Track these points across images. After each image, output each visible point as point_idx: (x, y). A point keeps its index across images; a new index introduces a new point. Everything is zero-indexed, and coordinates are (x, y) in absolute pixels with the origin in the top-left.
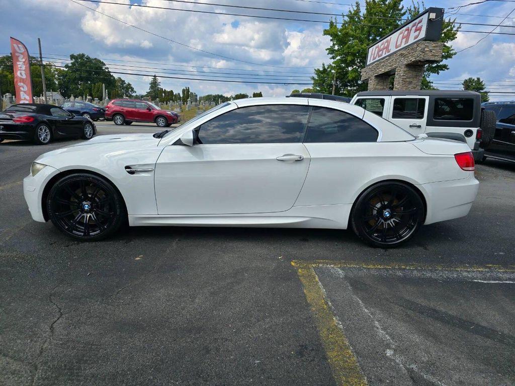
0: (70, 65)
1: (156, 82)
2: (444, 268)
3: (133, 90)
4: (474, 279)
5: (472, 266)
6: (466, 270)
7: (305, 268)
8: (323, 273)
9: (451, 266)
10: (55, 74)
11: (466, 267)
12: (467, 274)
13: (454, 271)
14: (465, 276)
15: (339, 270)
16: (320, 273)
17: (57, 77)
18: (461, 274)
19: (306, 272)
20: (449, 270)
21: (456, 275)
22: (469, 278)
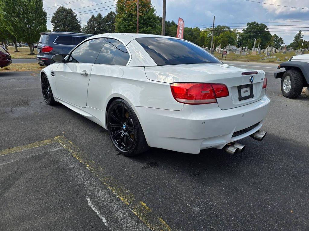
0: (245, 29)
1: (300, 36)
2: (105, 181)
3: (282, 42)
4: (92, 199)
5: (127, 194)
6: (112, 192)
7: (53, 140)
8: (50, 146)
9: (113, 184)
10: (237, 35)
11: (121, 191)
12: (101, 194)
13: (103, 187)
14: (96, 193)
15: (58, 149)
16: (48, 145)
17: (238, 37)
18: (99, 191)
19: (47, 142)
20: (103, 184)
21: (93, 188)
22: (93, 196)
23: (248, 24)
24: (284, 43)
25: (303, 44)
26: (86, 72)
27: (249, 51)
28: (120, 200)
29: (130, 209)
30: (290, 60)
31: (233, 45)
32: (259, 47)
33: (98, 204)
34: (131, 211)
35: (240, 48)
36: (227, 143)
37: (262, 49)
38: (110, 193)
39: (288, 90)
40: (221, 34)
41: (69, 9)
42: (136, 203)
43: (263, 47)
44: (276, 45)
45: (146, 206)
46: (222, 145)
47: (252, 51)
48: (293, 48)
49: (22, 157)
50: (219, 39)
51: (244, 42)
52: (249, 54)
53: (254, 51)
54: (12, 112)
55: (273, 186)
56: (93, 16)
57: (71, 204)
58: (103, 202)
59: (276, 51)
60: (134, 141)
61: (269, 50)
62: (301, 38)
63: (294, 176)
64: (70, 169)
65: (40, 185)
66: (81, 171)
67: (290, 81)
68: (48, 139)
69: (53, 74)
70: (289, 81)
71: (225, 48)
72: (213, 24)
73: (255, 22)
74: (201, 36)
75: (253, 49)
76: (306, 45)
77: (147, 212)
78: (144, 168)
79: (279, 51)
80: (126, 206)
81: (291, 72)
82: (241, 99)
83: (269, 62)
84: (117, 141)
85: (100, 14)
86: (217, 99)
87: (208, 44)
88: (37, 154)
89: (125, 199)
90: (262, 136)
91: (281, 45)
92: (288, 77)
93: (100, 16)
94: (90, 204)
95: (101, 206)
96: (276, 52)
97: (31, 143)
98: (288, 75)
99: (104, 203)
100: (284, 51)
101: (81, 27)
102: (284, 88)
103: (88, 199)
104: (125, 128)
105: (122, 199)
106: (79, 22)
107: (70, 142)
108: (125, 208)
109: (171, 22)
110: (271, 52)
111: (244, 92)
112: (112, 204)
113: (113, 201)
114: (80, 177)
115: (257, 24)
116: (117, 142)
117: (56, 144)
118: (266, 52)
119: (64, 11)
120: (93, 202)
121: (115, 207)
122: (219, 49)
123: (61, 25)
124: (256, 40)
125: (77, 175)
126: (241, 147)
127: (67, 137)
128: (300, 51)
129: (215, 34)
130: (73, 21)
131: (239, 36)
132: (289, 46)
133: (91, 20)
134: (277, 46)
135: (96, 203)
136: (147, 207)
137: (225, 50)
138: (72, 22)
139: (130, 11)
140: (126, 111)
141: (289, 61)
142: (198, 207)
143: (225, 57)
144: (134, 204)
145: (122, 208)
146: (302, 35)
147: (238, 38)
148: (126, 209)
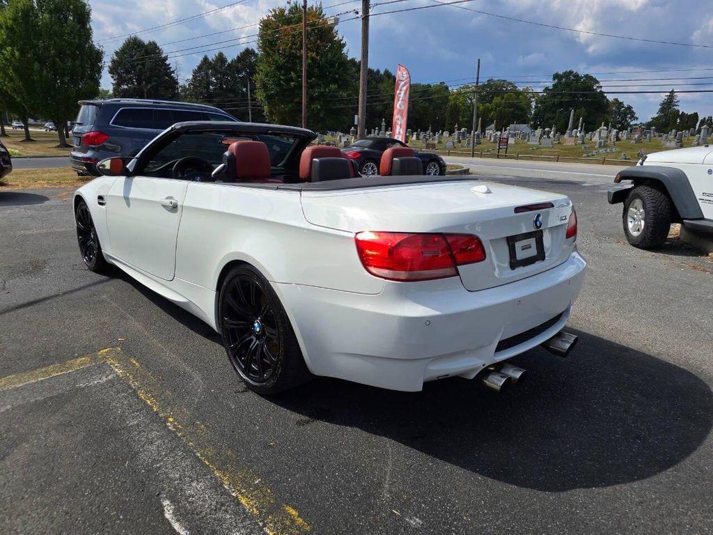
0: (550, 88)
1: (672, 101)
2: (207, 458)
3: (633, 117)
4: (173, 500)
5: (257, 487)
6: (222, 484)
7: (95, 359)
8: (86, 373)
9: (226, 463)
10: (531, 102)
11: (244, 481)
12: (196, 489)
13: (201, 471)
14: (185, 487)
15: (105, 379)
16: (83, 371)
17: (533, 104)
18: (192, 481)
19: (81, 362)
20: (203, 464)
21: (178, 476)
22: (176, 493)
23: (556, 76)
24: (637, 119)
25: (678, 121)
26: (173, 201)
27: (558, 137)
28: (239, 504)
29: (261, 524)
30: (642, 164)
31: (524, 122)
32: (582, 126)
33: (188, 514)
34: (262, 530)
35: (539, 131)
36: (484, 365)
37: (587, 132)
38: (217, 486)
39: (638, 230)
40: (495, 98)
41: (150, 42)
42: (274, 509)
43: (590, 127)
44: (620, 122)
45: (298, 516)
46: (473, 370)
47: (566, 136)
48: (656, 130)
49: (20, 402)
50: (491, 110)
51: (548, 115)
52: (559, 143)
53: (571, 136)
54: (4, 289)
55: (590, 460)
56: (206, 59)
57: (125, 516)
58: (198, 510)
59: (620, 135)
60: (278, 361)
61: (604, 134)
62: (675, 107)
63: (638, 437)
64: (129, 430)
65: (56, 470)
66: (154, 433)
67: (642, 210)
68: (83, 356)
69: (101, 201)
70: (639, 210)
71: (505, 130)
72: (476, 77)
73: (571, 72)
74: (452, 103)
75: (568, 131)
76: (687, 122)
77: (299, 530)
78: (299, 423)
79: (625, 137)
80: (252, 517)
81: (643, 191)
82: (514, 264)
83: (603, 162)
84: (241, 359)
85: (221, 55)
86: (458, 267)
87: (466, 121)
88: (55, 393)
89: (252, 500)
90: (568, 346)
91: (631, 123)
92: (638, 202)
93: (221, 58)
94: (168, 516)
95: (193, 518)
96: (618, 139)
97: (44, 366)
98: (638, 196)
99: (201, 512)
100: (636, 136)
101: (177, 83)
102: (630, 225)
103: (166, 503)
104: (258, 330)
105: (243, 501)
106: (173, 72)
107: (134, 362)
108: (249, 522)
109: (382, 72)
110: (607, 137)
111: (522, 250)
112: (219, 515)
113: (223, 505)
114: (152, 448)
115: (577, 76)
116: (243, 361)
117: (102, 368)
118: (596, 138)
119: (138, 46)
120: (175, 509)
121: (225, 520)
122: (491, 132)
123: (131, 79)
124: (575, 111)
125: (144, 445)
126: (517, 375)
127: (129, 350)
128: (672, 137)
129: (482, 99)
130: (160, 71)
131: (536, 103)
132: (649, 125)
133: (200, 68)
134: (622, 125)
135: (182, 511)
136: (299, 519)
137: (505, 134)
138: (157, 71)
139: (291, 48)
140: (259, 293)
141: (638, 165)
142: (416, 516)
143: (505, 150)
144: (271, 513)
145: (242, 522)
146: (678, 99)
147: (533, 107)
148: (251, 524)
